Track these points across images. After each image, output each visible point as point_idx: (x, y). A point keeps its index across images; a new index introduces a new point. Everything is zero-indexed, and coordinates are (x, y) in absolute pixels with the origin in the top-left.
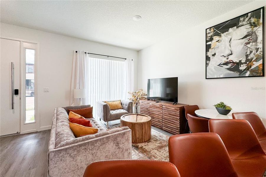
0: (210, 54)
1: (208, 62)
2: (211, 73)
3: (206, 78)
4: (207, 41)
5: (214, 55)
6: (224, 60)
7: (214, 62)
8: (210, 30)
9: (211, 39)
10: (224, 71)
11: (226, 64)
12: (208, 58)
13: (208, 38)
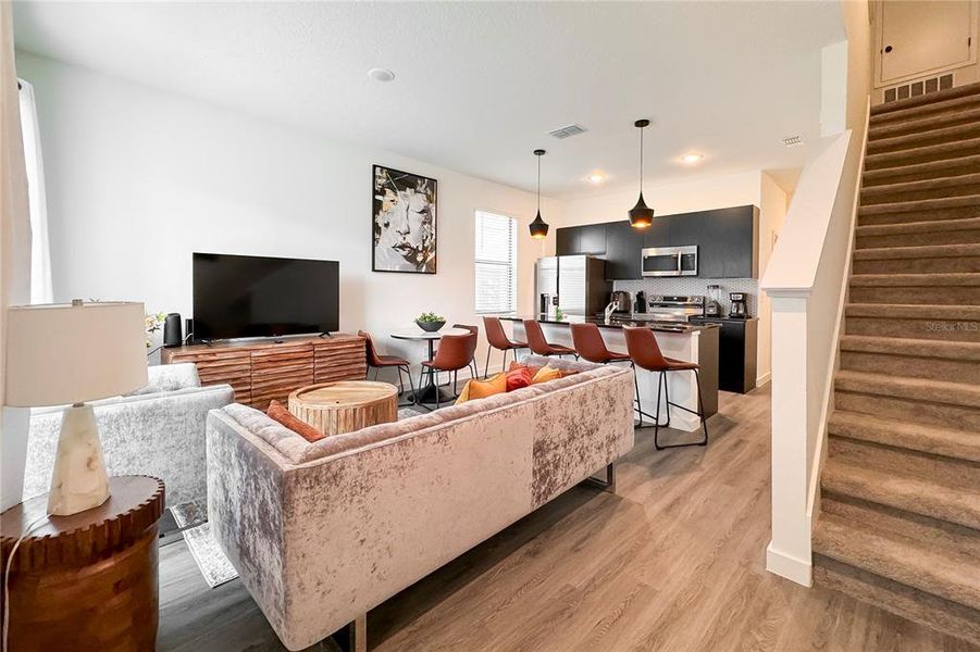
0: (380, 220)
1: (377, 236)
2: (383, 260)
3: (374, 270)
4: (375, 192)
5: (387, 225)
6: (400, 240)
7: (388, 238)
8: (381, 171)
9: (383, 193)
10: (399, 261)
11: (403, 247)
12: (376, 229)
13: (378, 187)
